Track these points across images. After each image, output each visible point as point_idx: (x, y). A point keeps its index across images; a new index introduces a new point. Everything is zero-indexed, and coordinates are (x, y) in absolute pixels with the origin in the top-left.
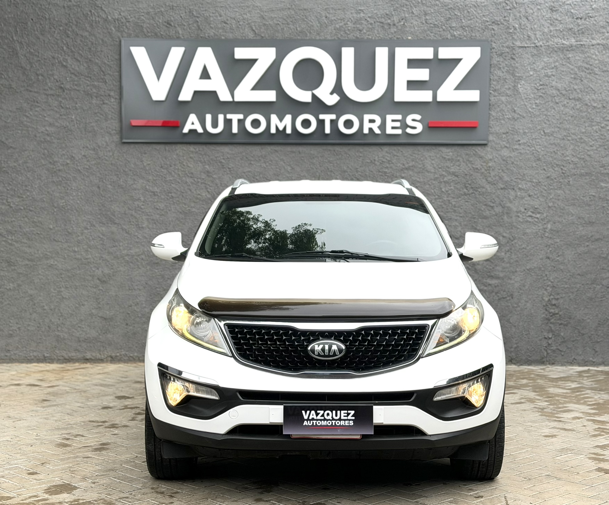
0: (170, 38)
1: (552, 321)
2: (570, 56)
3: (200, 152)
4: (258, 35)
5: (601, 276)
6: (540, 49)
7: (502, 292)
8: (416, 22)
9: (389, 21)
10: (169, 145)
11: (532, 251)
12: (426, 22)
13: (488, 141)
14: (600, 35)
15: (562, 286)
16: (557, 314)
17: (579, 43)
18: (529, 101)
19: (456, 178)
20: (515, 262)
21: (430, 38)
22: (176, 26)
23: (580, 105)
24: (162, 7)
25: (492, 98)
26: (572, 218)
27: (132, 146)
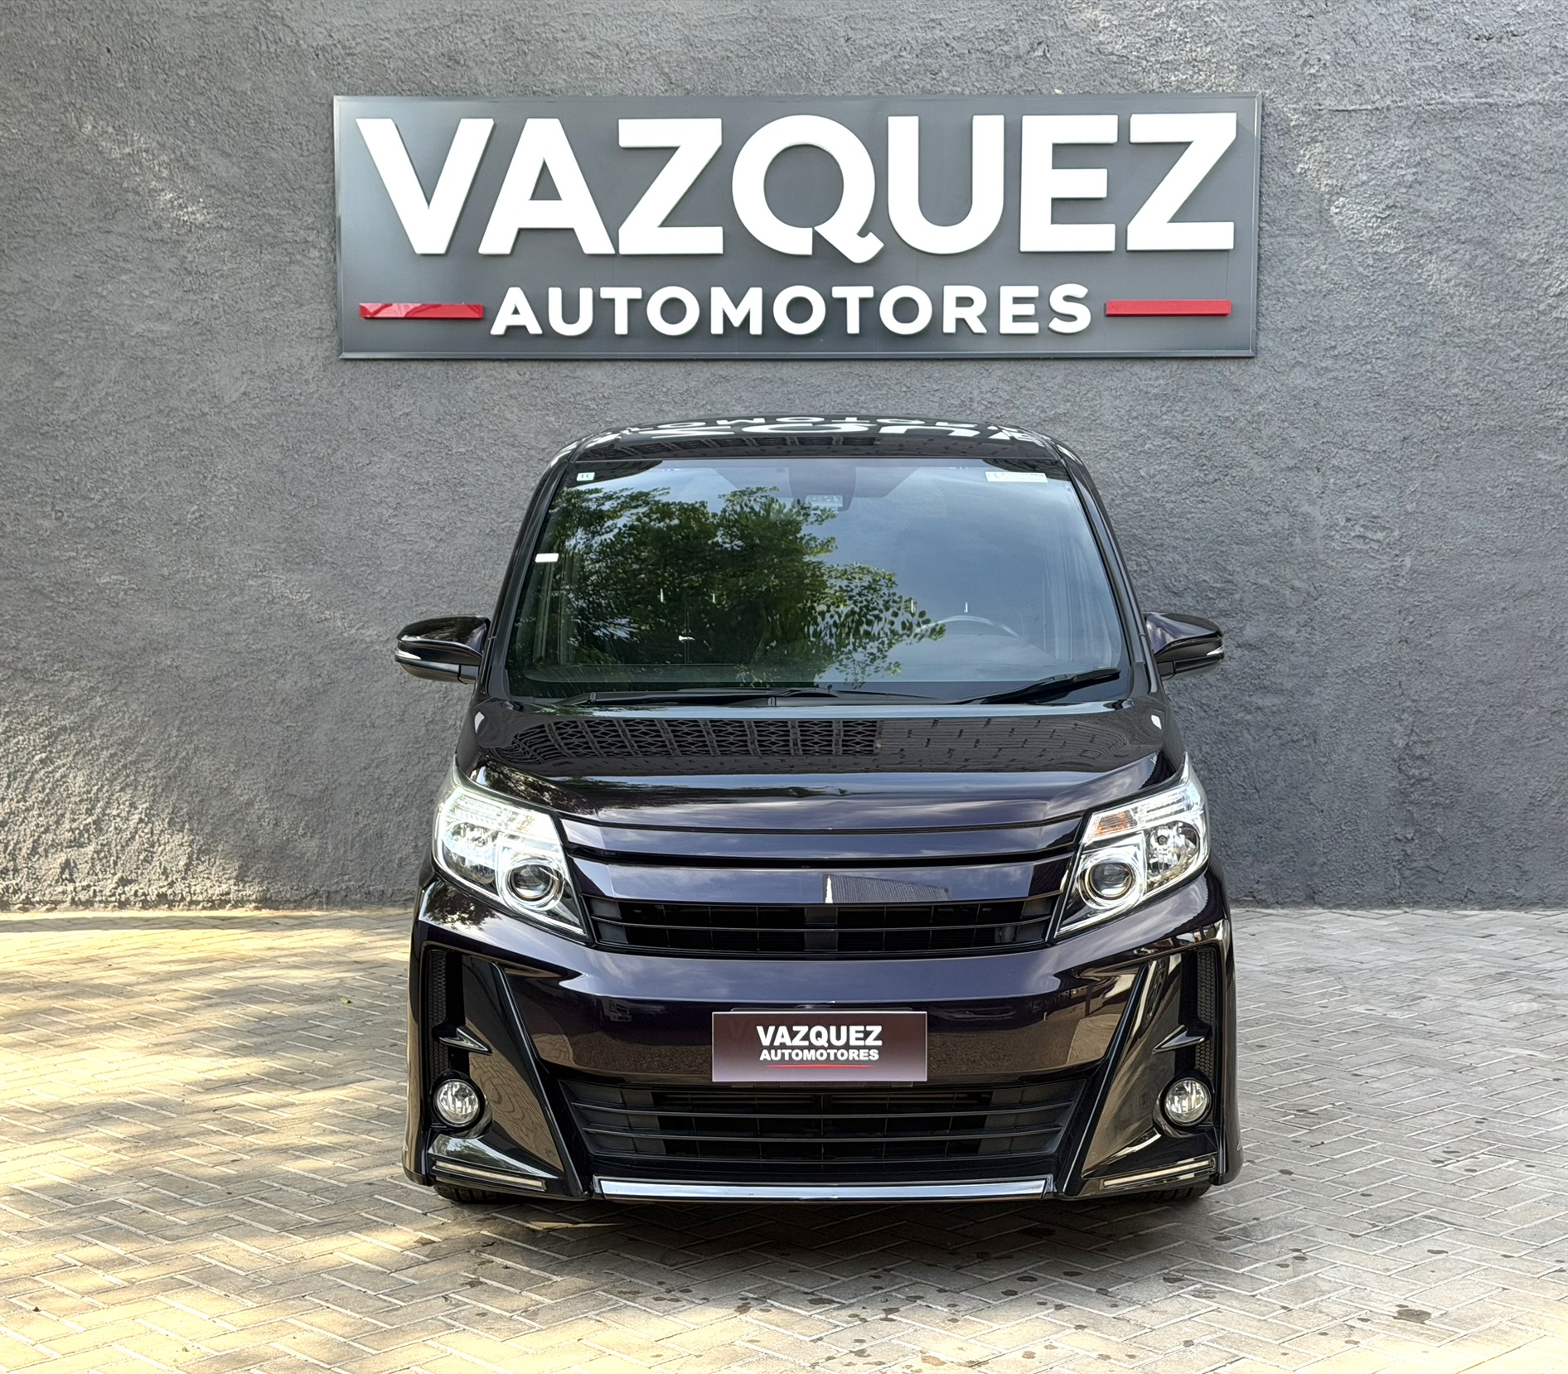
0: (456, 94)
1: (1413, 797)
2: (1461, 132)
3: (532, 383)
4: (677, 85)
5: (1536, 684)
6: (1386, 117)
7: (1289, 727)
8: (1074, 50)
9: (1006, 48)
10: (455, 366)
11: (1365, 624)
12: (1098, 49)
13: (1256, 350)
14: (1536, 80)
15: (1440, 710)
16: (1426, 780)
17: (1483, 100)
18: (1359, 247)
19: (1175, 443)
20: (1323, 650)
21: (1109, 89)
22: (471, 64)
23: (1486, 258)
24: (437, 16)
25: (1266, 242)
26: (1463, 540)
27: (365, 367)
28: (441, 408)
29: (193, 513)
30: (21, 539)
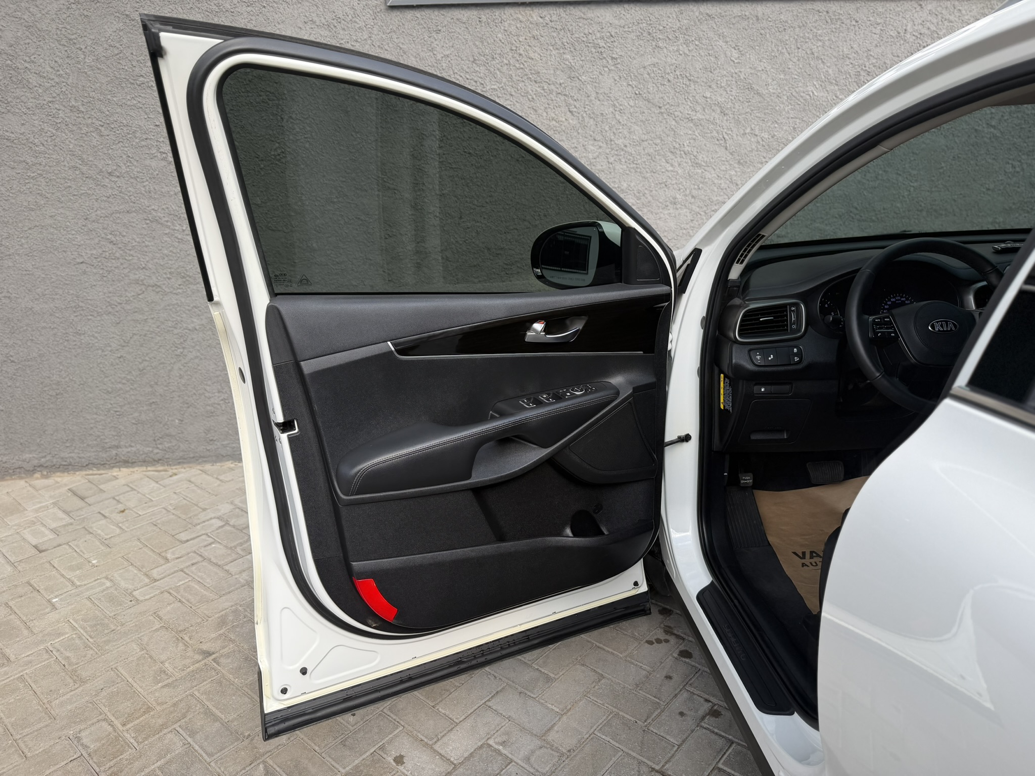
3: (551, 24)
28: (475, 50)
29: (275, 150)
30: (136, 178)
